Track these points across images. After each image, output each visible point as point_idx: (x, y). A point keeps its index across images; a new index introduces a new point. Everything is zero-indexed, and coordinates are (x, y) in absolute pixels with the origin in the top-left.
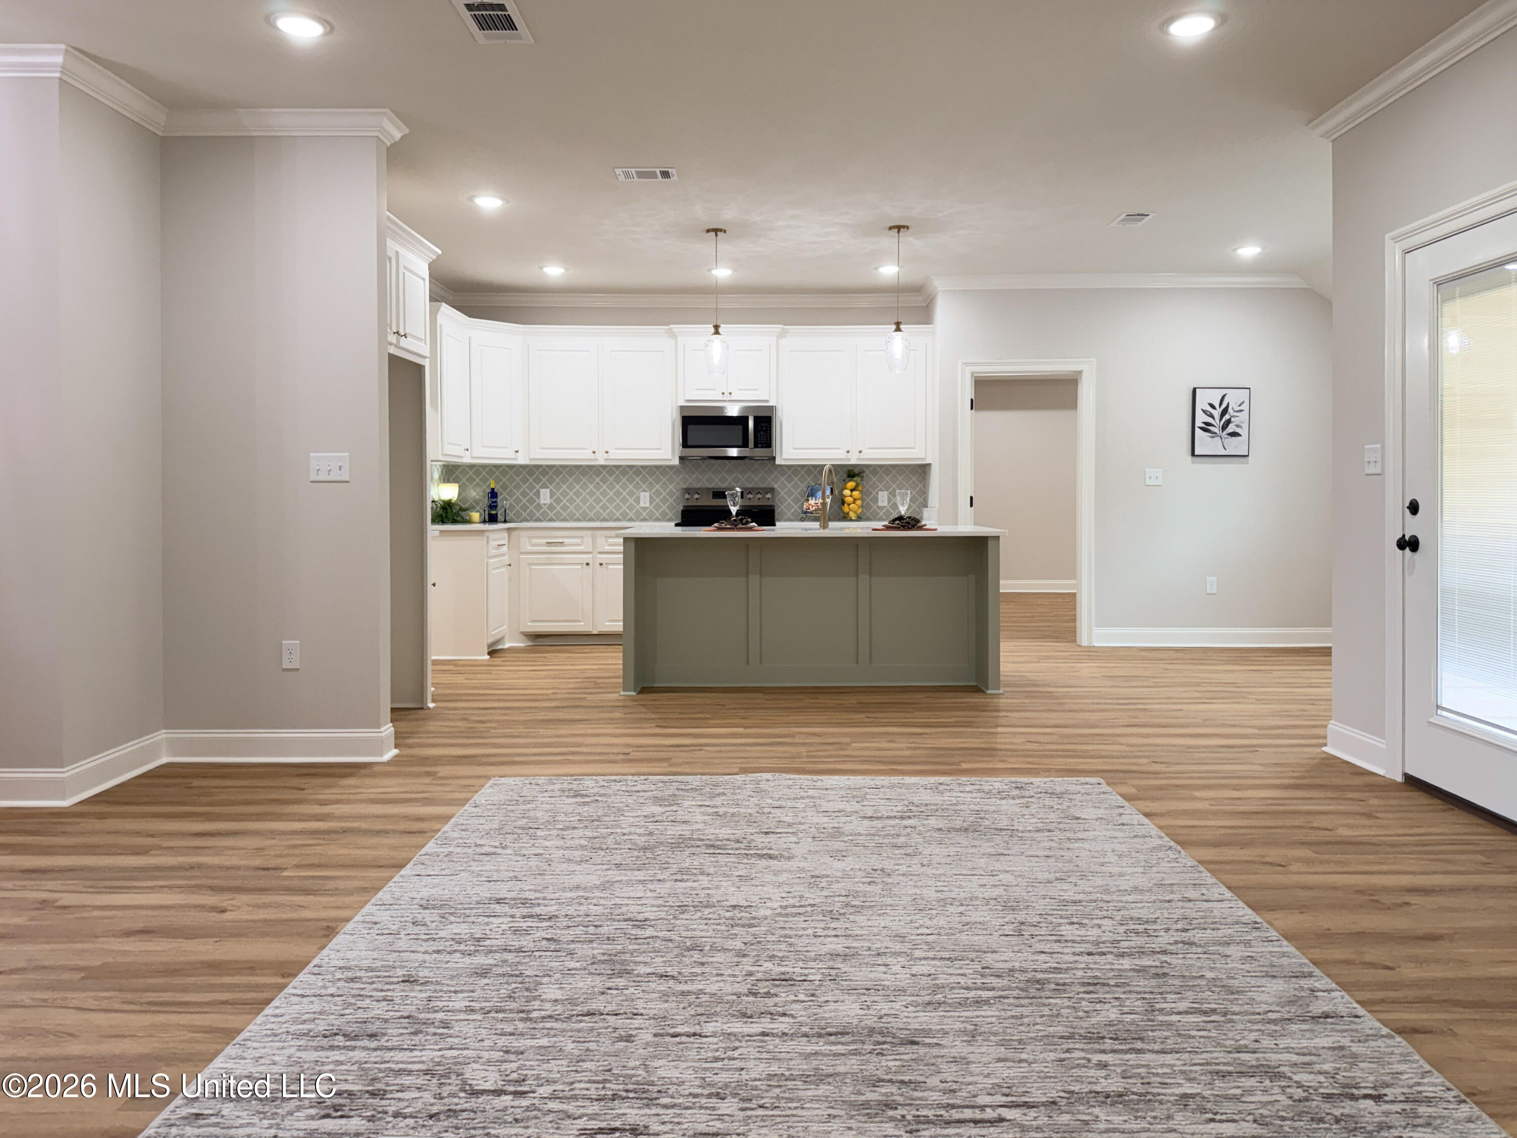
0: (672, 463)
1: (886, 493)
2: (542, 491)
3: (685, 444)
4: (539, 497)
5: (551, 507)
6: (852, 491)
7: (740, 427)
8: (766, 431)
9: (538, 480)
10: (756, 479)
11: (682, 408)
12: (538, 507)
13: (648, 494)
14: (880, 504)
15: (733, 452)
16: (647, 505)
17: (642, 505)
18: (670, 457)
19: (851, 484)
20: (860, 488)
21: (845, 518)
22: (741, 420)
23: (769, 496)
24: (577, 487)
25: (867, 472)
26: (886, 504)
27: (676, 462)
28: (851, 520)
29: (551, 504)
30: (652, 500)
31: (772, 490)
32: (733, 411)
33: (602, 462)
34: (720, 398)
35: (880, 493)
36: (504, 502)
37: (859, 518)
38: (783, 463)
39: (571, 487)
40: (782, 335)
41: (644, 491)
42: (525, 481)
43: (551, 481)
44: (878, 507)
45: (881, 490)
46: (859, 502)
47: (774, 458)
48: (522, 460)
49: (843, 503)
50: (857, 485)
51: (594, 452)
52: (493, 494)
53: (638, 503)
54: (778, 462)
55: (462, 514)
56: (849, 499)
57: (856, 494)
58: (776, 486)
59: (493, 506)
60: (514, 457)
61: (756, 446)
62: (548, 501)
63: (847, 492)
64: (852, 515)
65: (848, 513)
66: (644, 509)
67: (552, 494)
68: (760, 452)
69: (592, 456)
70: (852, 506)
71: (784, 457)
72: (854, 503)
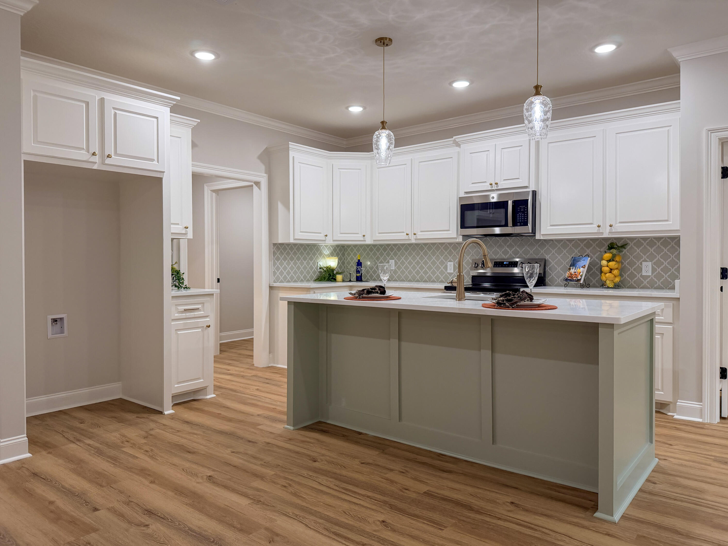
0: (457, 241)
1: (650, 264)
3: (463, 225)
5: (395, 272)
6: (609, 261)
7: (503, 210)
8: (523, 212)
9: (388, 255)
11: (460, 198)
14: (644, 274)
15: (497, 230)
17: (450, 271)
18: (455, 236)
19: (608, 256)
20: (617, 259)
21: (603, 285)
22: (502, 205)
24: (410, 258)
25: (631, 244)
27: (460, 239)
28: (608, 288)
29: (395, 270)
31: (544, 260)
33: (413, 241)
35: (644, 263)
37: (617, 286)
38: (542, 238)
41: (450, 261)
43: (395, 254)
44: (642, 276)
45: (645, 261)
46: (616, 272)
47: (534, 234)
49: (601, 272)
50: (614, 256)
51: (407, 234)
52: (360, 263)
53: (446, 269)
54: (539, 237)
55: (335, 276)
56: (605, 269)
57: (612, 264)
58: (547, 257)
59: (358, 271)
61: (515, 225)
62: (394, 268)
63: (604, 263)
64: (609, 283)
65: (605, 282)
66: (451, 274)
67: (396, 263)
68: (518, 230)
69: (407, 237)
70: (608, 275)
71: (542, 233)
72: (610, 272)
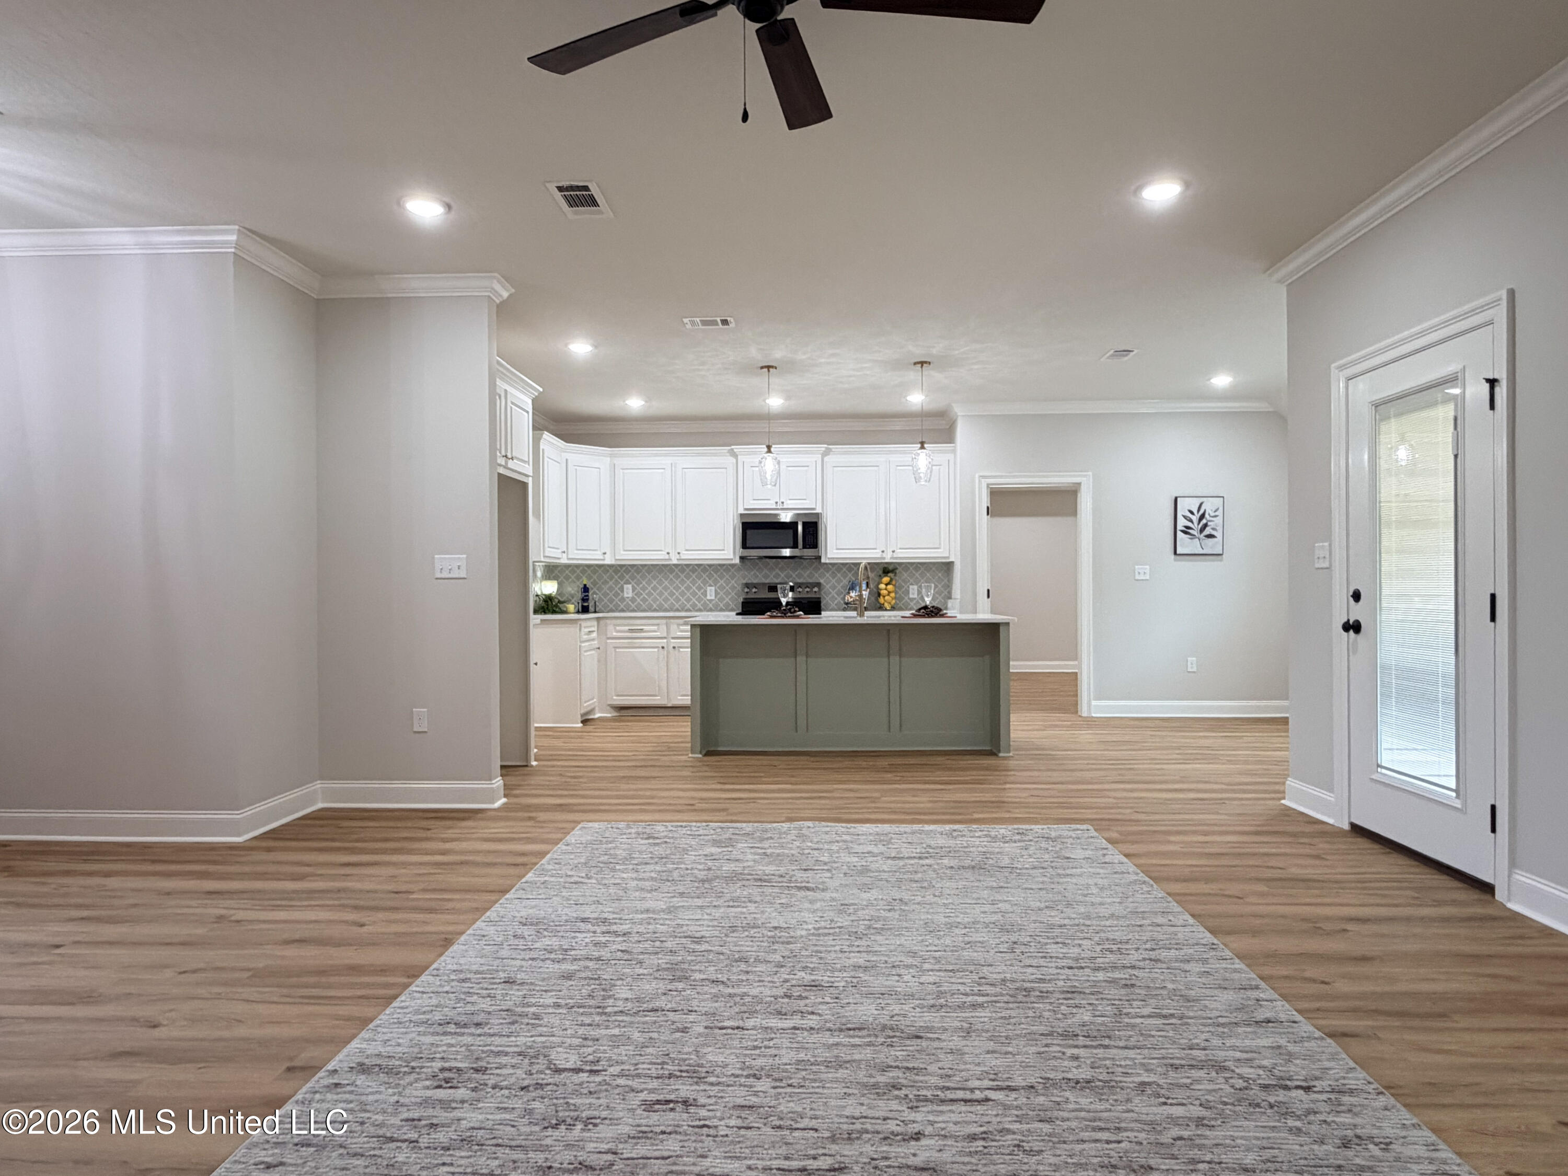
0: (733, 562)
1: (915, 587)
2: (625, 586)
3: (744, 546)
4: (623, 591)
5: (633, 600)
6: (887, 585)
7: (791, 532)
8: (813, 535)
9: (622, 578)
10: (805, 575)
11: (742, 515)
12: (623, 599)
13: (713, 588)
14: (911, 596)
15: (787, 552)
16: (713, 598)
17: (709, 597)
18: (732, 557)
19: (886, 579)
20: (894, 582)
21: (881, 608)
22: (792, 525)
23: (816, 589)
24: (655, 583)
25: (900, 569)
26: (916, 596)
27: (737, 561)
28: (886, 610)
29: (633, 598)
30: (716, 593)
31: (818, 585)
32: (786, 517)
33: (675, 562)
34: (774, 507)
35: (911, 587)
36: (593, 596)
37: (893, 608)
38: (828, 561)
39: (649, 583)
40: (826, 453)
41: (710, 586)
42: (611, 578)
43: (633, 578)
44: (908, 598)
45: (912, 584)
46: (893, 595)
47: (820, 558)
48: (609, 560)
49: (879, 595)
50: (891, 580)
51: (668, 554)
52: (586, 589)
53: (706, 596)
54: (823, 560)
55: (561, 605)
56: (884, 592)
57: (890, 587)
58: (822, 581)
59: (585, 599)
60: (602, 557)
61: (804, 547)
62: (630, 595)
63: (882, 586)
64: (887, 606)
65: (883, 604)
66: (710, 601)
67: (634, 589)
68: (809, 552)
69: (667, 557)
70: (887, 598)
71: (829, 556)
72: (888, 595)
